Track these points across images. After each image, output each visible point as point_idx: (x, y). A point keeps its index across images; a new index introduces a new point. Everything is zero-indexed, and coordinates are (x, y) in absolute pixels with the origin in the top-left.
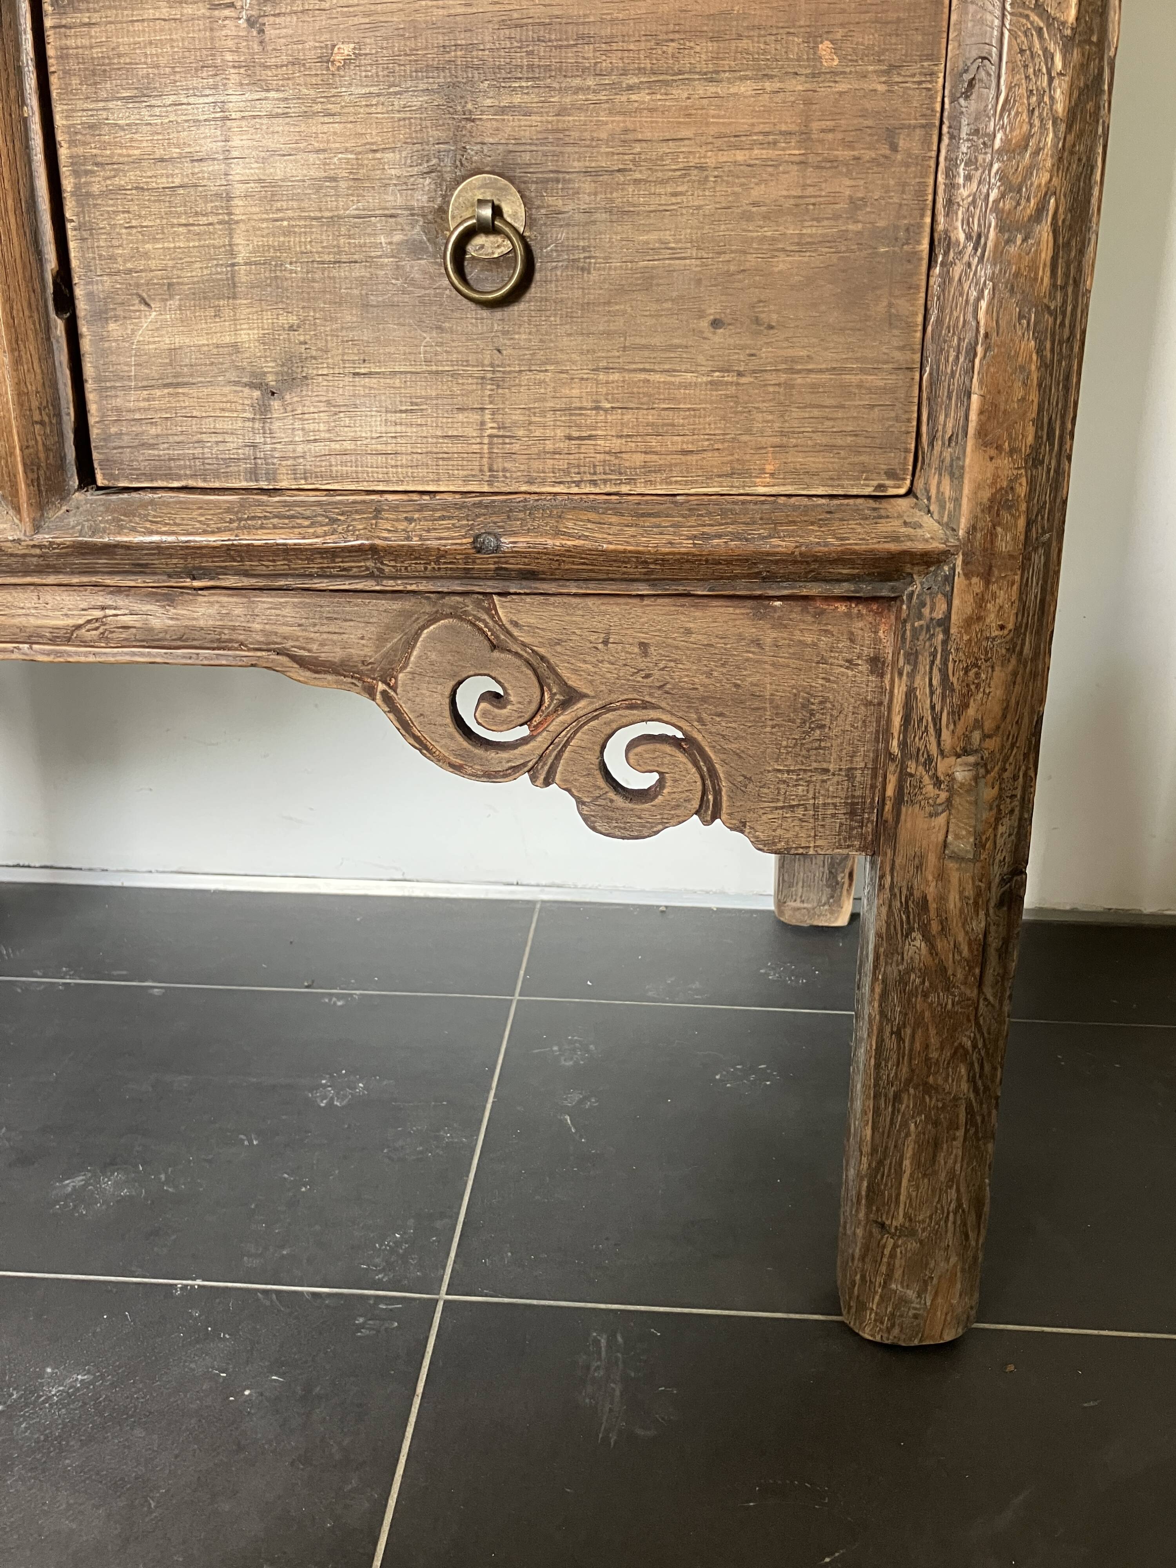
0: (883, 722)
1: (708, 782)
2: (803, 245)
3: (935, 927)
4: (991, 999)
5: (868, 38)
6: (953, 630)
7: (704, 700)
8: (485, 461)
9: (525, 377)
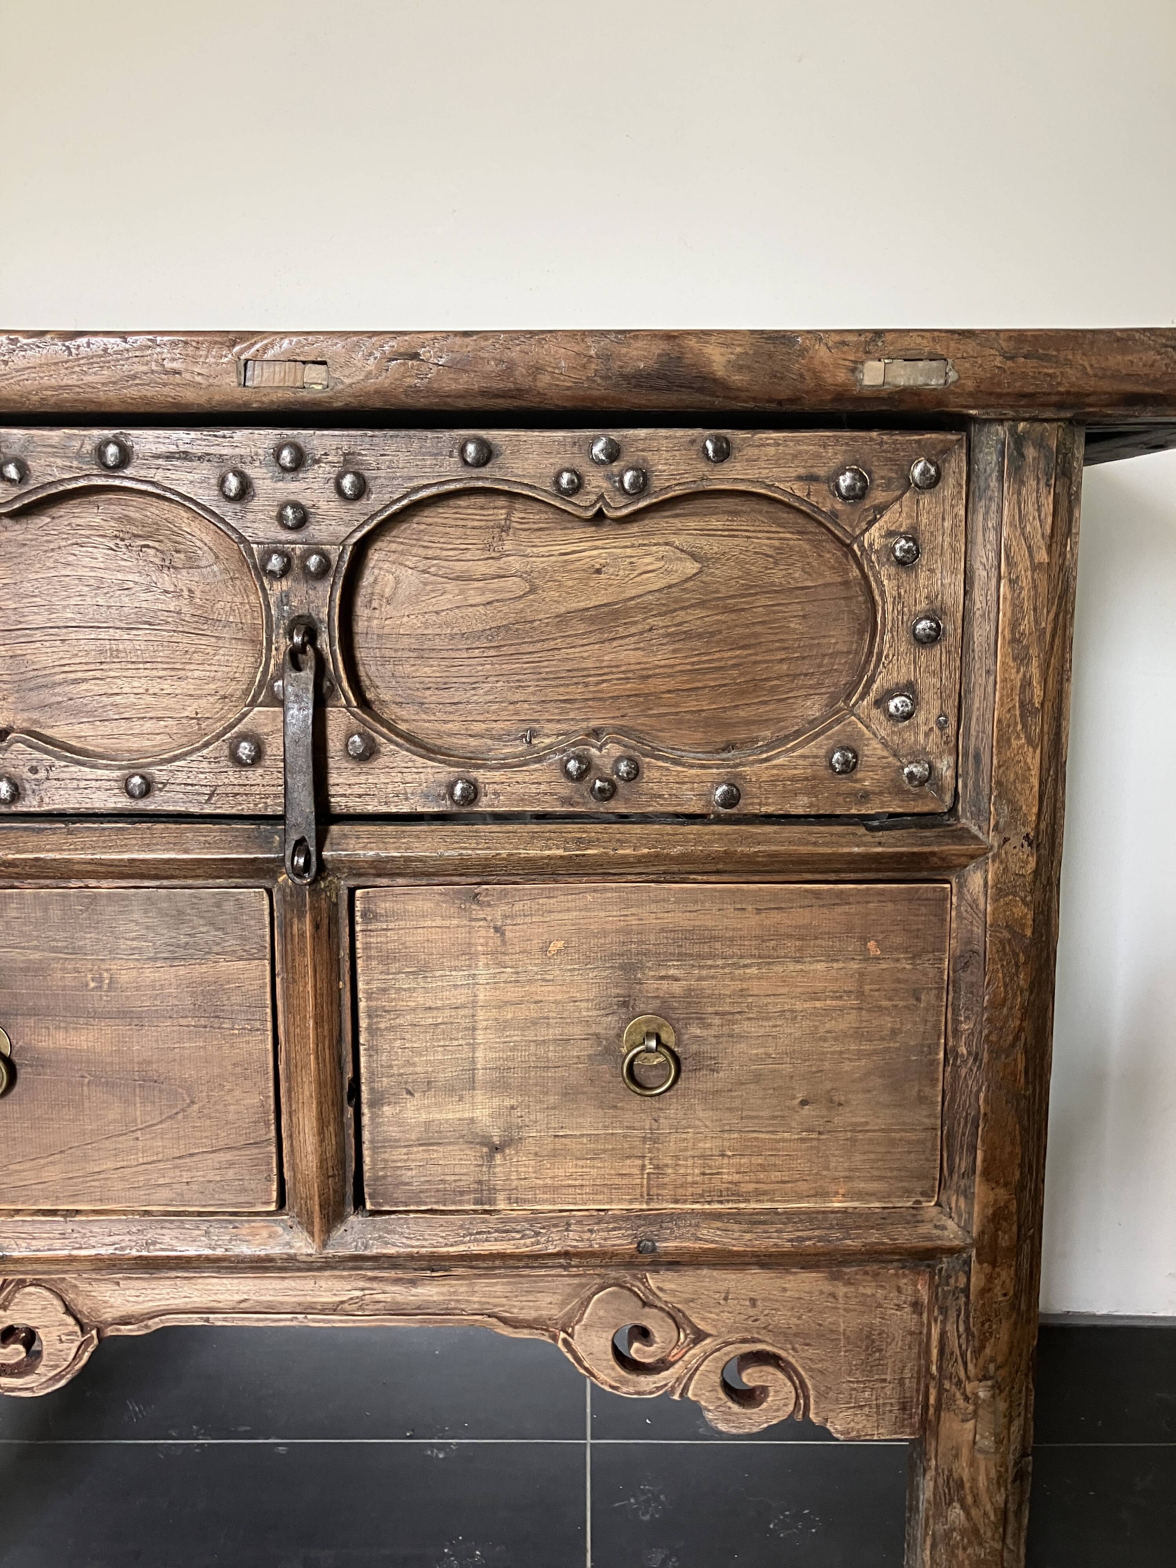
0: (923, 1346)
1: (799, 1391)
2: (860, 1055)
3: (969, 1500)
4: (1011, 1547)
5: (898, 940)
6: (972, 1297)
7: (796, 1335)
8: (645, 1189)
9: (674, 1136)
